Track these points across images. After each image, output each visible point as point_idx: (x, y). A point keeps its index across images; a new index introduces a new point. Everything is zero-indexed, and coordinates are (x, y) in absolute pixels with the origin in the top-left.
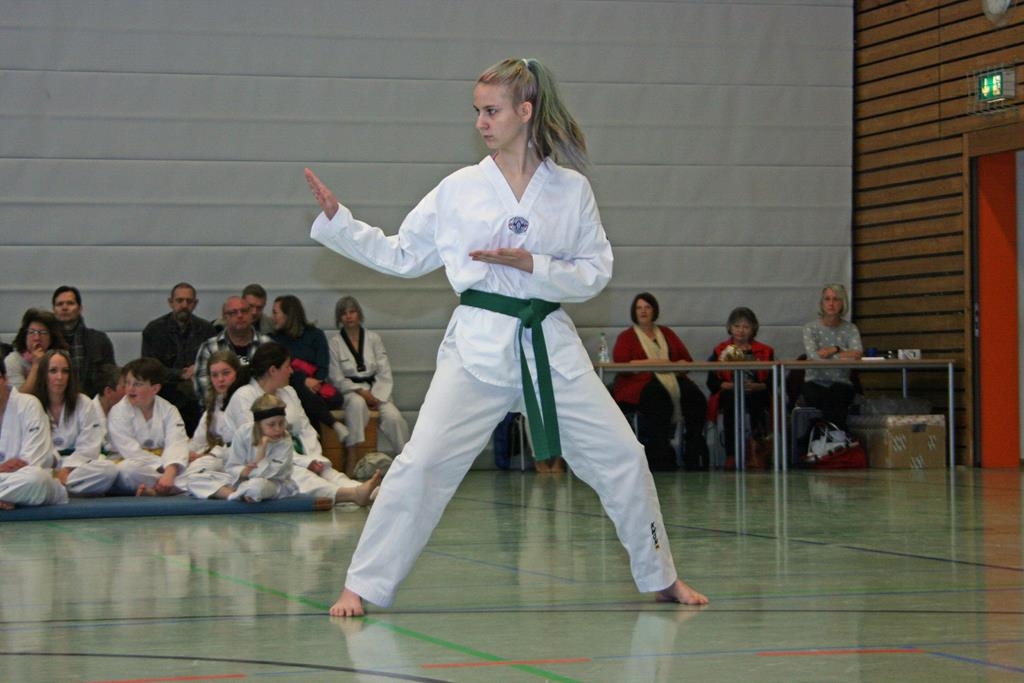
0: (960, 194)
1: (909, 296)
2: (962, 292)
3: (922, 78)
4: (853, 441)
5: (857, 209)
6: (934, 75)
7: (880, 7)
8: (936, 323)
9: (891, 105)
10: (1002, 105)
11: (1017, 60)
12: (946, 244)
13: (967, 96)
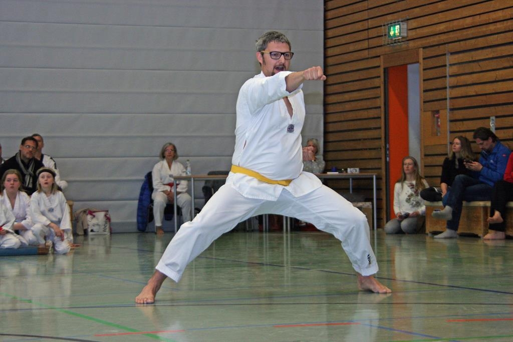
0: (379, 87)
1: (352, 141)
2: (380, 138)
3: (359, 26)
5: (326, 95)
6: (366, 25)
8: (367, 154)
9: (343, 40)
10: (400, 41)
11: (408, 17)
12: (372, 113)
13: (382, 36)
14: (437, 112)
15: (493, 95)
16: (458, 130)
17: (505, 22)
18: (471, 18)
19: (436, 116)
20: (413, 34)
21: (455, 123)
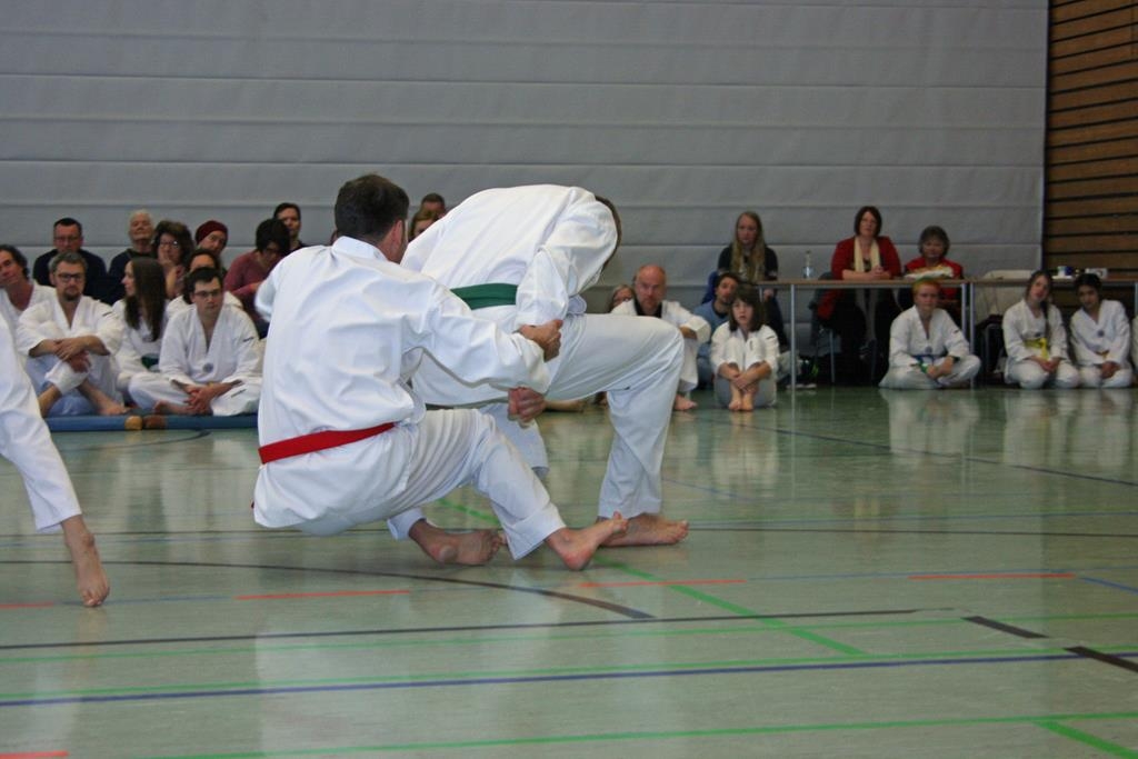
1: (1099, 216)
5: (1050, 129)
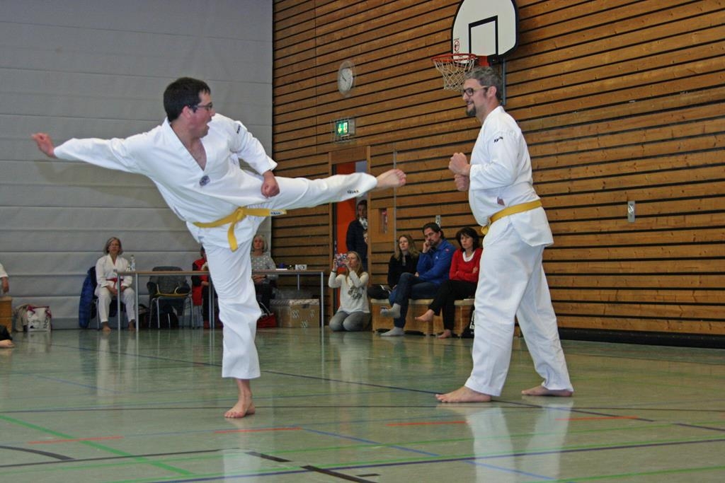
1: (300, 237)
2: (328, 235)
3: (308, 122)
4: (271, 312)
6: (314, 121)
7: (286, 85)
8: (315, 251)
9: (291, 136)
10: (348, 138)
11: (356, 115)
13: (330, 133)
14: (384, 209)
15: (438, 195)
16: (405, 228)
17: (450, 123)
18: (417, 117)
19: (383, 213)
20: (360, 132)
21: (401, 221)
